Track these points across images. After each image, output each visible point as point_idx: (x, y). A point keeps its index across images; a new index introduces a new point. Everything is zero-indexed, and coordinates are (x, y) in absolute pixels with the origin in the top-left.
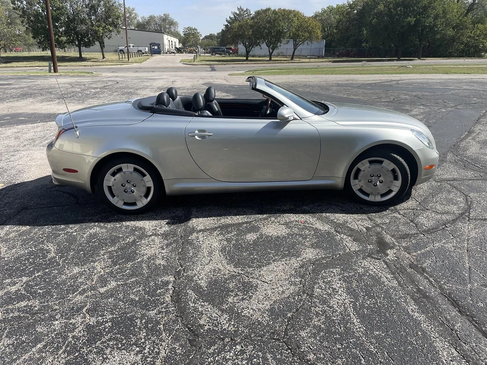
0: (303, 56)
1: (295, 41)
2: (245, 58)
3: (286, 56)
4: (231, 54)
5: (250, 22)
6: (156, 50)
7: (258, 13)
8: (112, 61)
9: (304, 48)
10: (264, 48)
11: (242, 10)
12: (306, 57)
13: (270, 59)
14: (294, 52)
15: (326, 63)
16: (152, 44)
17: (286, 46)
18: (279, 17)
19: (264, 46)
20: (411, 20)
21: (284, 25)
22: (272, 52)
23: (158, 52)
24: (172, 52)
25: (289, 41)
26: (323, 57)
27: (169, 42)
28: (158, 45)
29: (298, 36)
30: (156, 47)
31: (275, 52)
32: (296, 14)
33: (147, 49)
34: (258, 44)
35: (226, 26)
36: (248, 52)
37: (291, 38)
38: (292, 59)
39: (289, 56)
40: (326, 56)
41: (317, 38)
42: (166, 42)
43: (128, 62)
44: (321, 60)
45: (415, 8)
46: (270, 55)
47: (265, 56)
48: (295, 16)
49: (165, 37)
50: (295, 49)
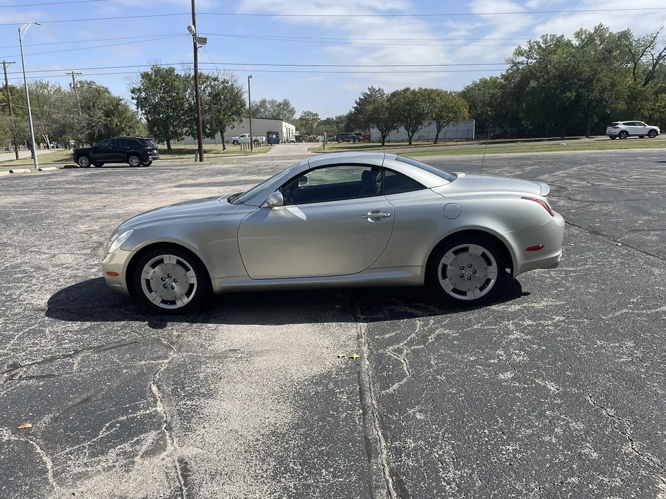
0: (449, 139)
1: (438, 122)
2: (381, 144)
3: (428, 140)
4: (362, 140)
5: (386, 104)
6: (274, 139)
7: (394, 95)
8: (234, 152)
9: (448, 130)
10: (402, 132)
11: (374, 90)
12: (452, 140)
13: (410, 144)
14: (437, 135)
15: (475, 145)
16: (269, 133)
17: (428, 129)
18: (419, 97)
19: (402, 129)
20: (571, 95)
21: (425, 106)
22: (412, 136)
23: (277, 141)
24: (292, 141)
25: (431, 123)
26: (472, 140)
27: (288, 129)
28: (277, 134)
29: (442, 117)
30: (274, 136)
31: (416, 136)
32: (439, 93)
33: (264, 138)
34: (395, 128)
35: (356, 108)
36: (384, 137)
37: (434, 119)
38: (435, 142)
39: (432, 139)
40: (477, 138)
41: (464, 118)
42: (284, 130)
43: (251, 153)
44: (469, 142)
45: (576, 81)
46: (410, 141)
47: (403, 141)
48: (438, 95)
49: (284, 123)
50: (438, 132)
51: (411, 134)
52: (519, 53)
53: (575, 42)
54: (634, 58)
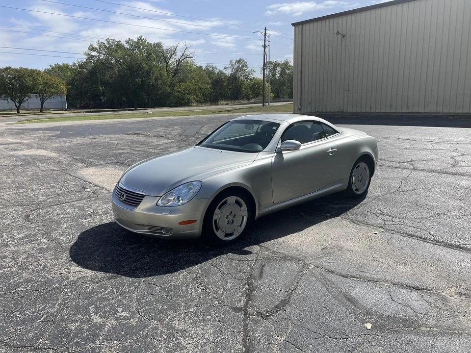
1: (41, 96)
3: (34, 110)
9: (52, 102)
13: (18, 112)
14: (42, 106)
20: (138, 80)
22: (20, 106)
26: (66, 110)
29: (45, 91)
31: (23, 106)
38: (41, 111)
39: (37, 109)
46: (18, 109)
47: (10, 110)
50: (43, 103)
51: (18, 105)
52: (92, 49)
53: (126, 46)
54: (166, 60)
